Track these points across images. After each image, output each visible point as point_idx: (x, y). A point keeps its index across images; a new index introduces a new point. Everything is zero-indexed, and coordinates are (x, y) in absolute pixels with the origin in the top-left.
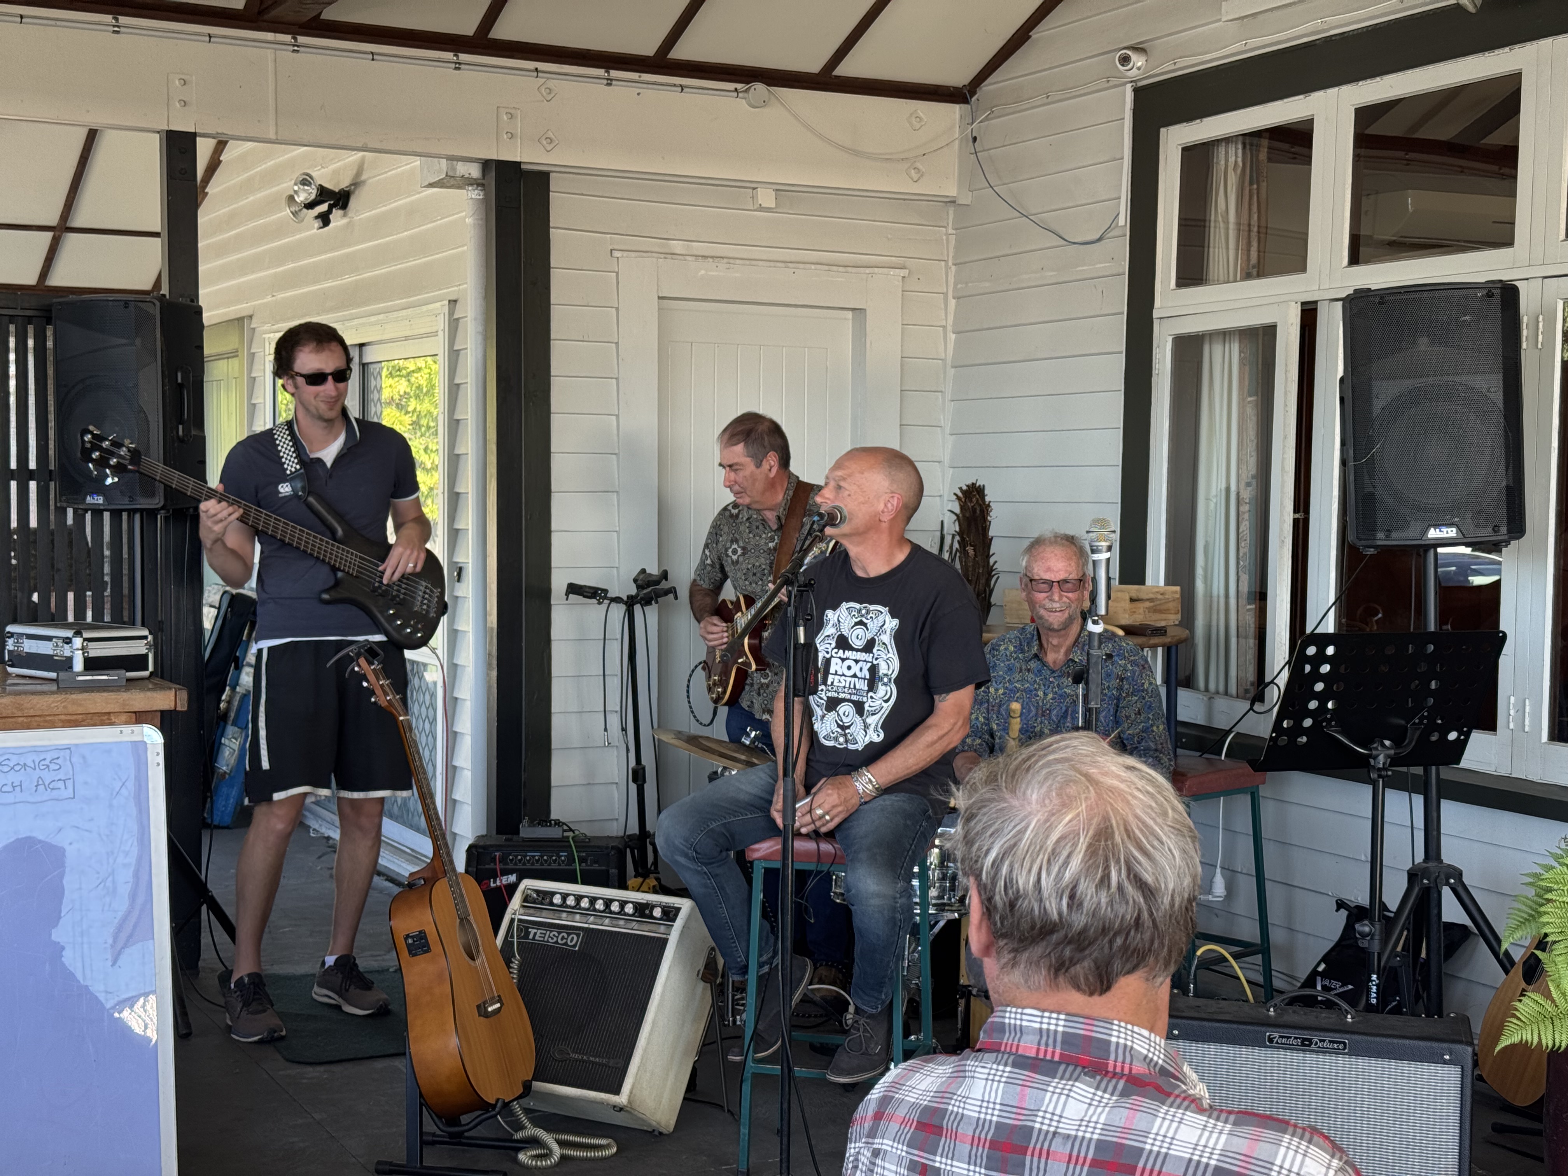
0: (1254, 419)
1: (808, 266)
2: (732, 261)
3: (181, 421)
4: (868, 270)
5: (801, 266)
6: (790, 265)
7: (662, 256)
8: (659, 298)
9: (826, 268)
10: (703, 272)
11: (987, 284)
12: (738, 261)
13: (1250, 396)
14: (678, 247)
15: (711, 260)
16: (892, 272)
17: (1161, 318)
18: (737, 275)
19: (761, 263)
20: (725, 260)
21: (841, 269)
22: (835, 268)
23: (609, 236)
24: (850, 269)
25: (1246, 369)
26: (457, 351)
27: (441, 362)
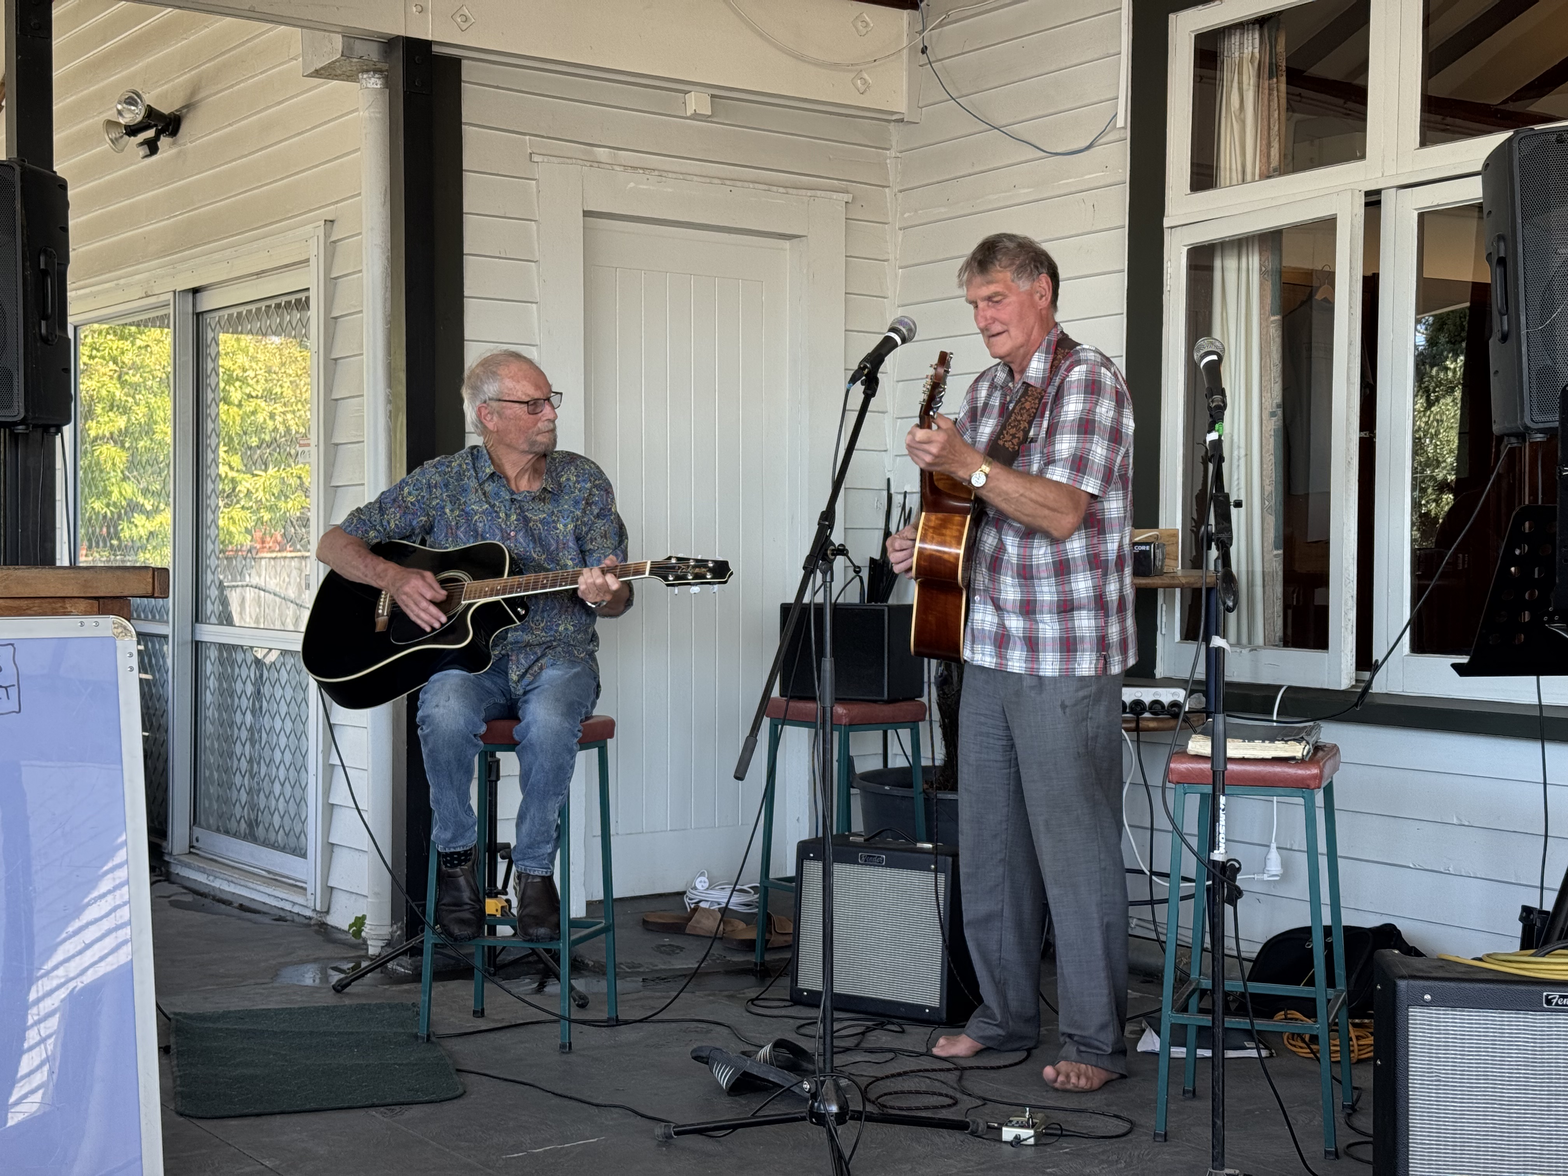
1: (746, 184)
2: (665, 174)
3: (45, 317)
4: (809, 193)
5: (739, 184)
6: (728, 182)
7: (588, 164)
8: (587, 214)
9: (766, 187)
10: (632, 185)
11: (943, 210)
12: (670, 175)
14: (602, 154)
15: (641, 171)
16: (835, 195)
17: (1172, 227)
18: (670, 190)
19: (695, 178)
20: (656, 173)
21: (781, 190)
22: (775, 189)
23: (527, 137)
24: (790, 191)
25: (1269, 285)
26: (335, 278)
27: (313, 294)
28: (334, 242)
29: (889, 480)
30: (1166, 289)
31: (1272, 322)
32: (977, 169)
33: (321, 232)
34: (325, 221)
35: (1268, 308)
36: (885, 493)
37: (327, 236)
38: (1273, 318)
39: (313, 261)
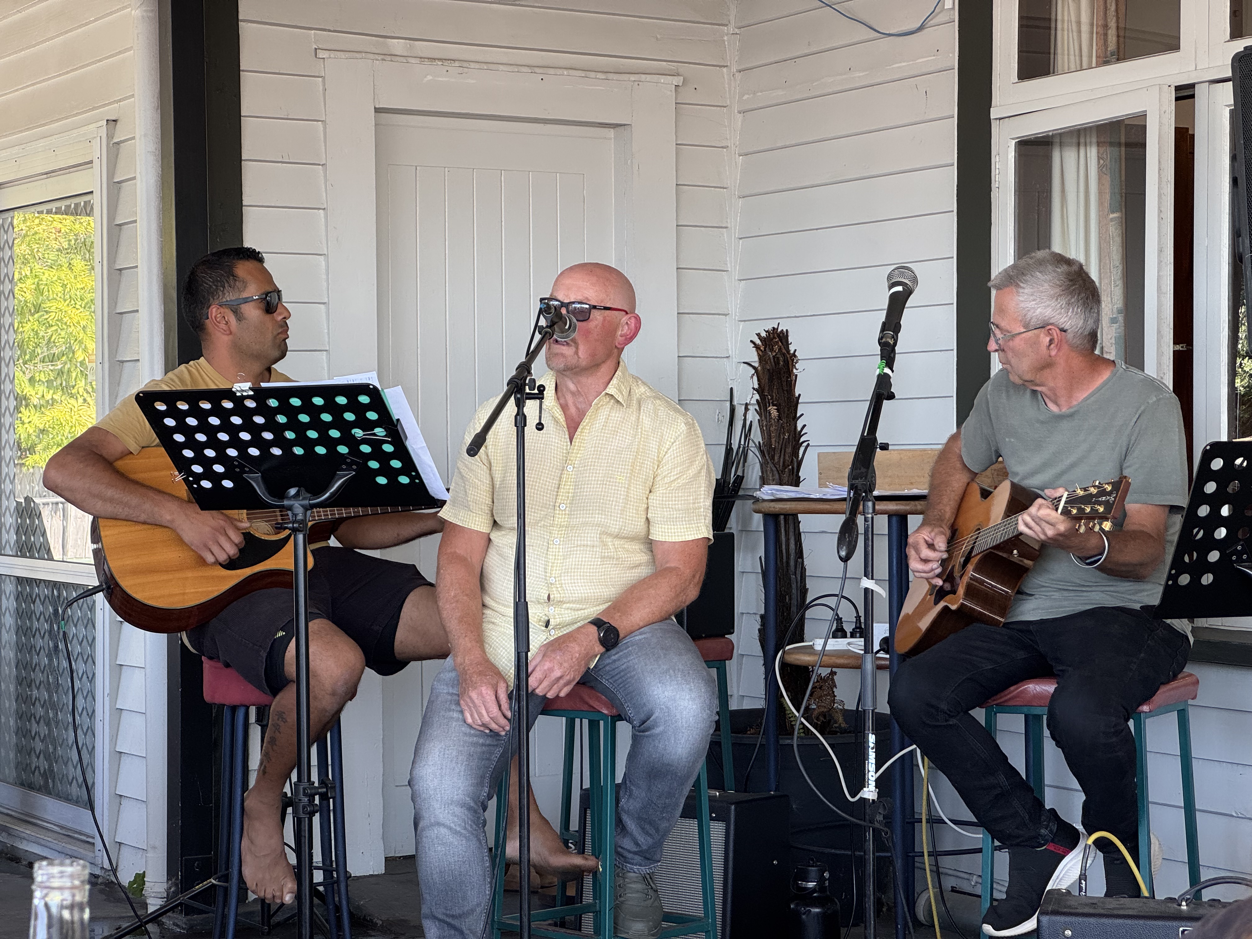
0: (1118, 240)
1: (559, 72)
2: (465, 64)
4: (633, 78)
5: (552, 71)
6: (537, 70)
7: (380, 57)
8: (377, 110)
9: (583, 74)
10: (429, 77)
11: (780, 92)
12: (473, 65)
13: (1113, 212)
14: (397, 46)
15: (440, 63)
16: (662, 79)
17: (1000, 119)
18: (473, 81)
19: (501, 67)
20: (457, 64)
21: (600, 76)
22: (592, 75)
23: (313, 32)
24: (611, 76)
25: (1107, 180)
26: (119, 183)
27: (96, 200)
28: (118, 143)
29: (732, 389)
30: (994, 185)
31: (1112, 220)
32: (815, 49)
33: (103, 132)
34: (107, 120)
35: (1107, 204)
36: (728, 404)
37: (110, 136)
38: (1112, 216)
39: (96, 162)
